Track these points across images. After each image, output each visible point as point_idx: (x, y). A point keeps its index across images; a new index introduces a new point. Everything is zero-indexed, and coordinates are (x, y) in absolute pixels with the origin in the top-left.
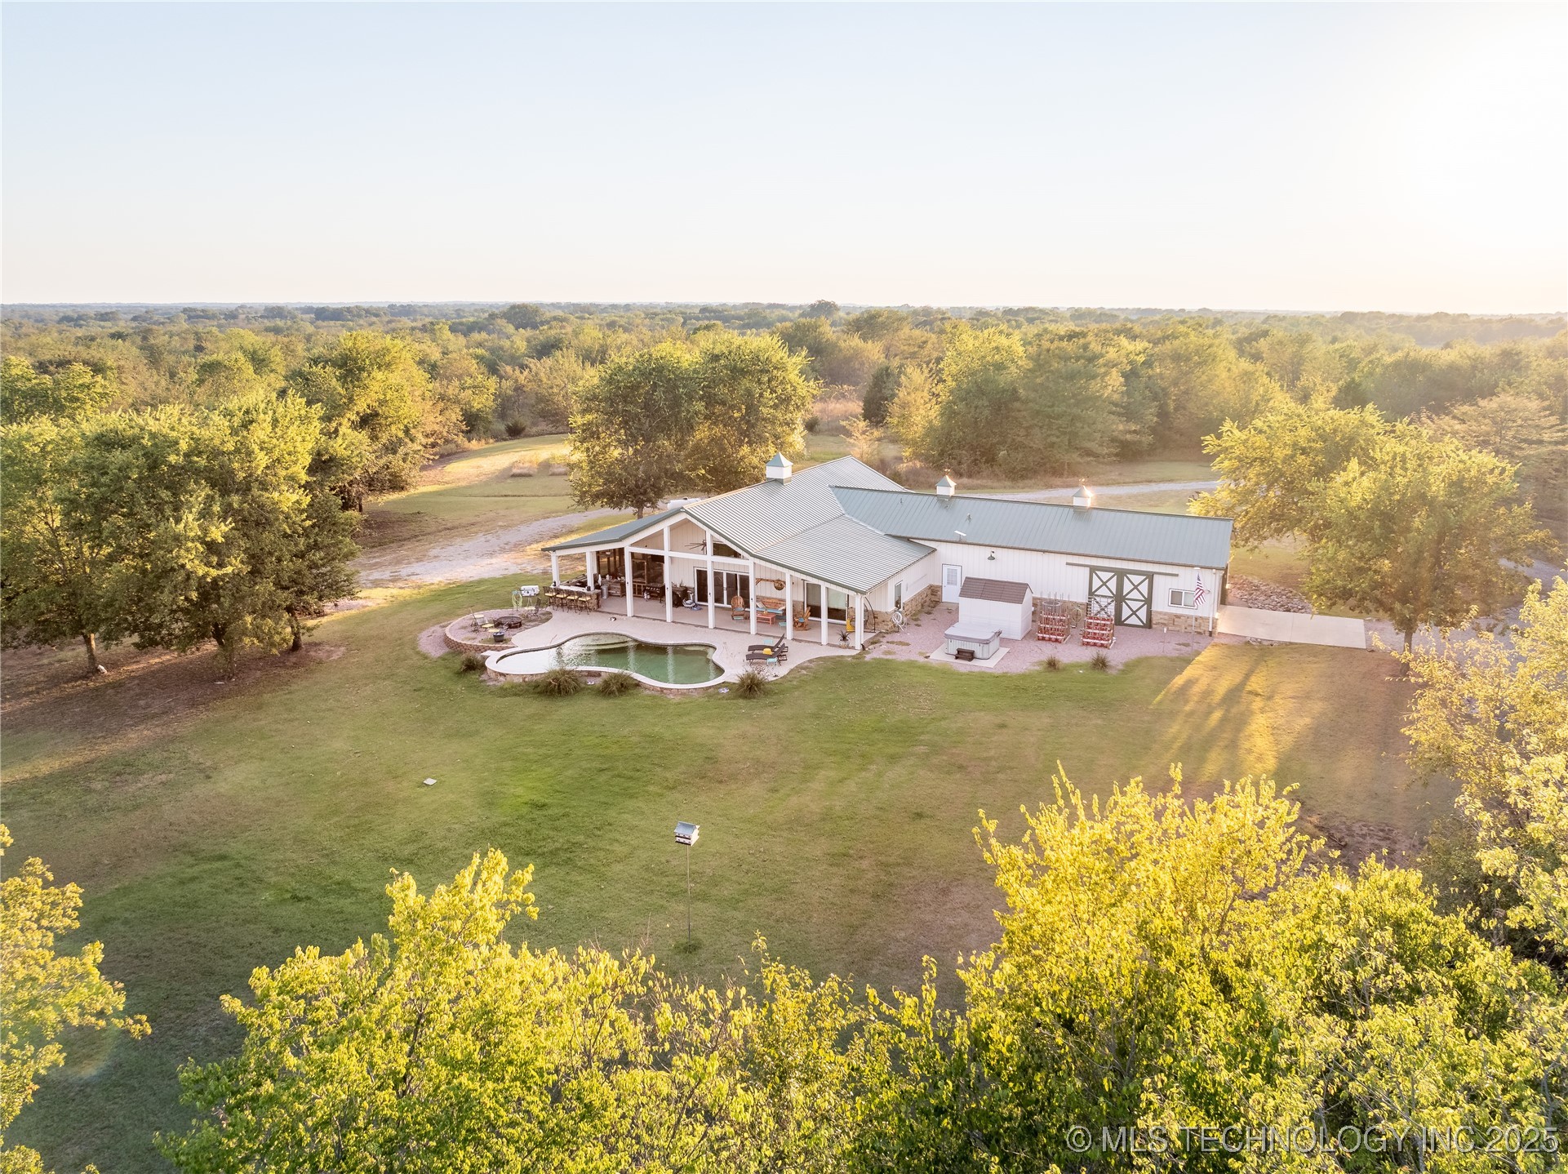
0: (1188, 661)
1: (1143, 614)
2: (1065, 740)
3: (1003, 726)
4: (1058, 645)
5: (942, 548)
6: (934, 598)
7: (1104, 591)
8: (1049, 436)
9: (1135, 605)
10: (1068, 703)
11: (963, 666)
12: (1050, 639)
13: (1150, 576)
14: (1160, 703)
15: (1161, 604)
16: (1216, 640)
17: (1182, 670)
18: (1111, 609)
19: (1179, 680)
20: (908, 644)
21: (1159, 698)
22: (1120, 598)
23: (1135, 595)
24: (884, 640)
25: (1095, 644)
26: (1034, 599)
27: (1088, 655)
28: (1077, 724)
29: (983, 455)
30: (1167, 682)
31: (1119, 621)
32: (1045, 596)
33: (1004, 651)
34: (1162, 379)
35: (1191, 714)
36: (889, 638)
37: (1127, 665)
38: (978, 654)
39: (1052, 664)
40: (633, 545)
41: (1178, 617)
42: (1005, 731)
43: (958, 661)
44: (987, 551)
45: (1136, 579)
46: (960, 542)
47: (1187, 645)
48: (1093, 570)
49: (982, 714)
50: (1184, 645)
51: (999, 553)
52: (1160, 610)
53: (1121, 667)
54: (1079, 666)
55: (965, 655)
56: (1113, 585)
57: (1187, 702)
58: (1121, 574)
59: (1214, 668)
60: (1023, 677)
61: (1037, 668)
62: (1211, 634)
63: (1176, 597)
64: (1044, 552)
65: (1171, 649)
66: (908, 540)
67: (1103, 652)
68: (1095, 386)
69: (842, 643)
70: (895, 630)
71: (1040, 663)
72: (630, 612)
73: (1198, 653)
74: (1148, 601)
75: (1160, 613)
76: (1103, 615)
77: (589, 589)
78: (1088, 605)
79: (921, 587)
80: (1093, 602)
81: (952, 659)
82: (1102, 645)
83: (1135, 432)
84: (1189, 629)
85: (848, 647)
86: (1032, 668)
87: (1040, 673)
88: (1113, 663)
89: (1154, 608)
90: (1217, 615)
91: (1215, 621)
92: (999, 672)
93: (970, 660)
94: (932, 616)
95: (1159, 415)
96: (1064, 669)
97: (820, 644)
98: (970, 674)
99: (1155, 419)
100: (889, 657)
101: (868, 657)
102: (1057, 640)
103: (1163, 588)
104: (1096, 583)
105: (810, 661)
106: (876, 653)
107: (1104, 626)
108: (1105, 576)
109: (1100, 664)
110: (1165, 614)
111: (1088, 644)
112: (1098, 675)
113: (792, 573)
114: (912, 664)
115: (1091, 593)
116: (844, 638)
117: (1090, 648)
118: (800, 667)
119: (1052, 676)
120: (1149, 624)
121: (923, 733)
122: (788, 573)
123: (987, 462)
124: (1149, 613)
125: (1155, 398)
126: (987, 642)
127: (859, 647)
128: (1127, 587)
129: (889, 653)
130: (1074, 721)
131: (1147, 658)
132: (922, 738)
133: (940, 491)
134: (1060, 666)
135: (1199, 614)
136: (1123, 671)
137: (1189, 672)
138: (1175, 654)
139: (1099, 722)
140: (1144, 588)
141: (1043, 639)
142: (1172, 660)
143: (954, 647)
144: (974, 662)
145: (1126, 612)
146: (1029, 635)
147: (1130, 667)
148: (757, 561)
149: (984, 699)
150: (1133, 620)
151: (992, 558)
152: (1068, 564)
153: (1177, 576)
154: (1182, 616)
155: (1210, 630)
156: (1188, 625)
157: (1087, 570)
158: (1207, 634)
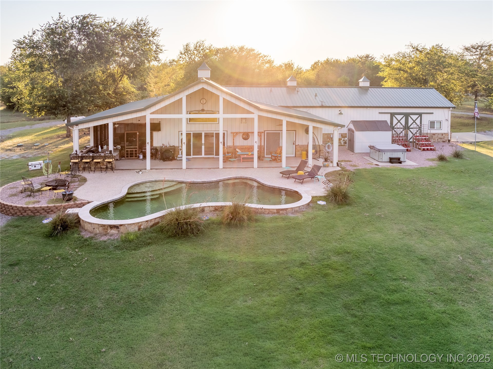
7: (399, 125)
9: (414, 131)
13: (420, 115)
15: (426, 129)
22: (407, 128)
23: (414, 125)
25: (428, 149)
39: (443, 159)
41: (434, 134)
44: (336, 110)
45: (414, 117)
46: (322, 106)
48: (392, 115)
52: (425, 132)
56: (403, 122)
58: (407, 115)
62: (449, 141)
63: (432, 124)
64: (368, 107)
72: (149, 167)
74: (420, 128)
84: (439, 140)
89: (423, 131)
103: (426, 121)
104: (395, 121)
106: (349, 167)
108: (399, 117)
115: (393, 127)
128: (410, 121)
129: (354, 166)
133: (290, 84)
135: (443, 131)
140: (418, 122)
145: (410, 135)
151: (341, 114)
152: (379, 113)
153: (433, 113)
154: (436, 134)
155: (449, 139)
156: (439, 138)
157: (389, 115)
158: (447, 141)
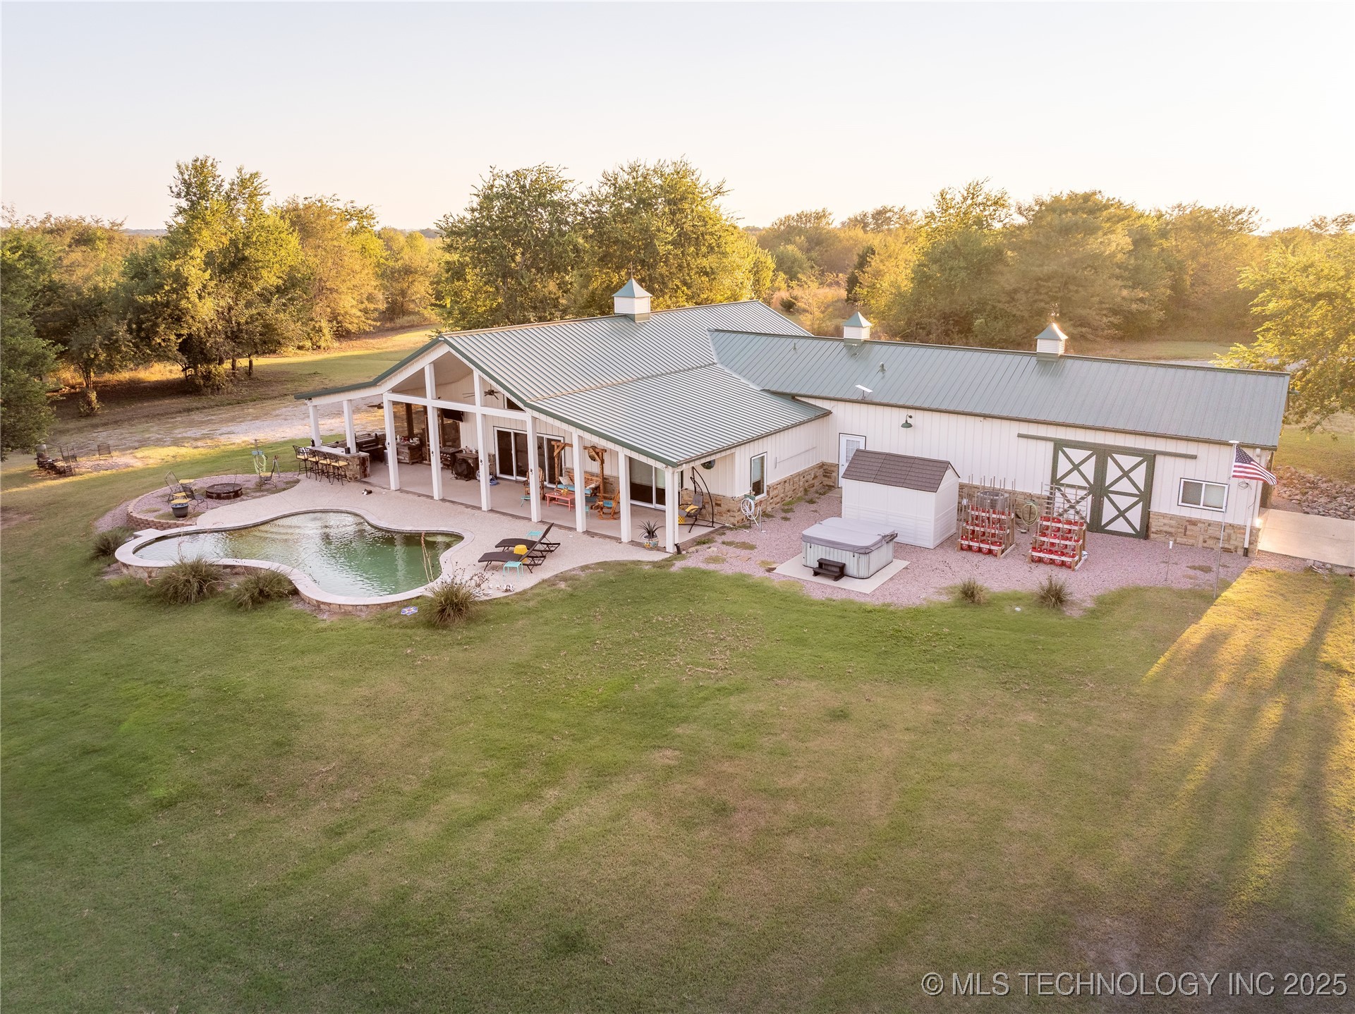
0: (1207, 598)
1: (1135, 516)
2: (954, 757)
3: (840, 715)
4: (989, 559)
5: (838, 410)
6: (827, 482)
7: (1075, 479)
8: (1035, 301)
9: (1123, 502)
10: (981, 673)
11: (824, 588)
12: (980, 550)
13: (1150, 458)
14: (1157, 681)
15: (1166, 502)
16: (1256, 564)
17: (1198, 614)
18: (1085, 508)
19: (1194, 635)
20: (752, 547)
21: (1155, 669)
22: (1099, 490)
23: (1124, 485)
24: (719, 539)
25: (1052, 562)
26: (962, 487)
27: (1035, 579)
28: (985, 722)
29: (956, 323)
30: (1172, 637)
31: (1096, 525)
32: (976, 483)
33: (900, 564)
34: (1179, 251)
35: (1217, 710)
36: (729, 536)
37: (1101, 601)
38: (851, 568)
39: (969, 594)
40: (395, 390)
41: (1193, 522)
42: (841, 726)
43: (819, 580)
44: (902, 415)
45: (1127, 461)
46: (864, 401)
47: (1207, 570)
48: (1059, 445)
49: (813, 685)
50: (1202, 569)
51: (919, 418)
52: (1163, 511)
53: (1089, 604)
54: (1016, 598)
55: (831, 570)
56: (1089, 469)
57: (1208, 682)
58: (1102, 454)
59: (1256, 614)
60: (916, 614)
61: (944, 599)
62: (1246, 552)
63: (1191, 492)
64: (985, 416)
65: (1179, 575)
66: (793, 398)
67: (1061, 576)
68: (1093, 244)
69: (645, 541)
70: (746, 524)
71: (949, 590)
72: (394, 485)
73: (1226, 585)
74: (1145, 496)
75: (1164, 516)
76: (1071, 515)
77: (348, 451)
78: (1050, 499)
79: (806, 463)
80: (1058, 494)
81: (808, 575)
82: (1063, 564)
83: (1142, 300)
84: (1210, 543)
85: (656, 548)
86: (936, 598)
87: (945, 607)
88: (1077, 597)
89: (1154, 508)
90: (1258, 522)
91: (1254, 533)
92: (877, 602)
93: (837, 578)
94: (813, 507)
95: (1173, 288)
96: (989, 604)
97: (618, 540)
98: (827, 604)
99: (1169, 292)
100: (712, 567)
101: (678, 565)
102: (990, 552)
103: (1170, 476)
104: (1064, 466)
105: (584, 568)
106: (695, 561)
107: (1067, 535)
108: (1077, 455)
109: (1054, 597)
110: (1172, 517)
111: (1040, 560)
112: (1050, 619)
113: (581, 432)
114: (740, 582)
115: (1056, 482)
116: (651, 533)
117: (1042, 567)
118: (563, 577)
119: (967, 616)
120: (1144, 533)
121: (685, 720)
122: (576, 433)
123: (960, 332)
124: (1146, 515)
125: (1169, 268)
126: (865, 551)
127: (671, 549)
128: (1112, 472)
129: (715, 560)
130: (981, 714)
131: (1138, 590)
132: (679, 731)
133: (849, 333)
134: (982, 596)
135: (1229, 519)
136: (1093, 612)
137: (1212, 619)
138: (1187, 585)
139: (1031, 718)
140: (1139, 476)
141: (970, 548)
142: (1180, 594)
143: (814, 555)
144: (844, 583)
145: (1108, 512)
146: (947, 542)
147: (1106, 605)
148: (536, 414)
149: (829, 655)
150: (1120, 526)
151: (907, 425)
152: (1020, 436)
153: (1194, 457)
154: (1200, 521)
155: (1246, 545)
156: (1210, 537)
157: (1051, 445)
158: (1241, 552)
